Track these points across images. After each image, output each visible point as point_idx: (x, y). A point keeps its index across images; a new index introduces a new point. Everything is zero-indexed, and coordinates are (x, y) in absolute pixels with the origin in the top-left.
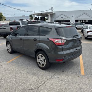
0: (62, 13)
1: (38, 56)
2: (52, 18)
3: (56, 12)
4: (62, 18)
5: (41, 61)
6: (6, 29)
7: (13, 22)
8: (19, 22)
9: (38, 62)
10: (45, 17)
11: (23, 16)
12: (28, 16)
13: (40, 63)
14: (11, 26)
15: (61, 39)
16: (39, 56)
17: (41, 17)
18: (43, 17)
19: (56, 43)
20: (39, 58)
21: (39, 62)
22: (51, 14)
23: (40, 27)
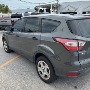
0: (69, 4)
1: (39, 62)
2: (58, 10)
3: (62, 3)
4: (68, 9)
5: (43, 70)
6: (7, 22)
7: (15, 14)
8: (21, 14)
9: (39, 71)
10: (50, 10)
11: (28, 9)
12: (34, 8)
13: (41, 73)
14: (12, 19)
15: (76, 39)
16: (41, 62)
17: (46, 9)
18: (48, 9)
19: (67, 46)
20: (40, 66)
21: (41, 71)
22: (56, 6)
23: (42, 19)
